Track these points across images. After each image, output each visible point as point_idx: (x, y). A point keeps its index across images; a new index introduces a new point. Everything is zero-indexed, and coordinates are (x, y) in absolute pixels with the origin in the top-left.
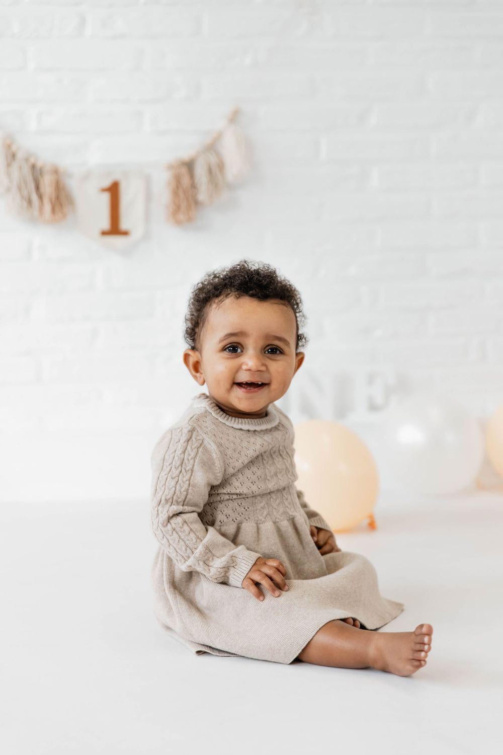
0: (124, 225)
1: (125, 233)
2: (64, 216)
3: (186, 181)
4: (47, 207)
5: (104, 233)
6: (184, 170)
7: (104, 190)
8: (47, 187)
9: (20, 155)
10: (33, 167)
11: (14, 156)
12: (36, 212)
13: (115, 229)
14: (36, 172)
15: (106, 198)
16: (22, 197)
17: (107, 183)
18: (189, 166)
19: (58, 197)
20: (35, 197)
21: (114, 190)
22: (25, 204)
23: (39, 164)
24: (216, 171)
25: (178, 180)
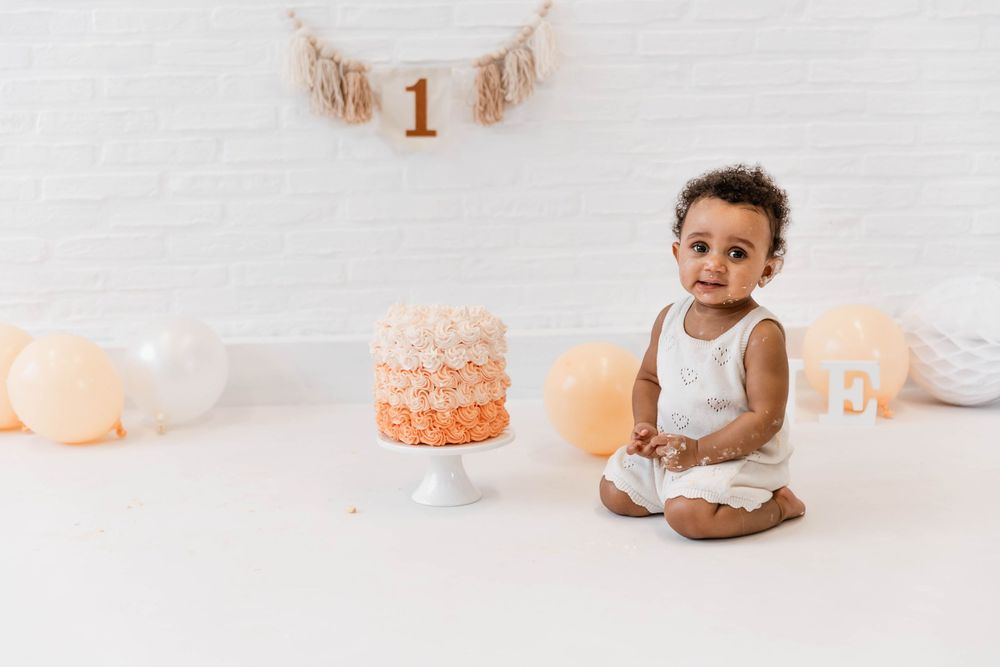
0: (430, 127)
1: (433, 134)
2: (369, 117)
3: (495, 80)
4: (351, 107)
5: (410, 133)
6: (493, 69)
7: (409, 89)
8: (351, 90)
9: (324, 53)
10: (338, 64)
11: (318, 54)
12: (340, 114)
13: (421, 129)
14: (343, 70)
15: (412, 95)
16: (326, 98)
17: (413, 82)
18: (499, 63)
19: (362, 97)
20: (339, 98)
21: (420, 89)
22: (329, 104)
23: (344, 61)
24: (527, 69)
25: (486, 80)
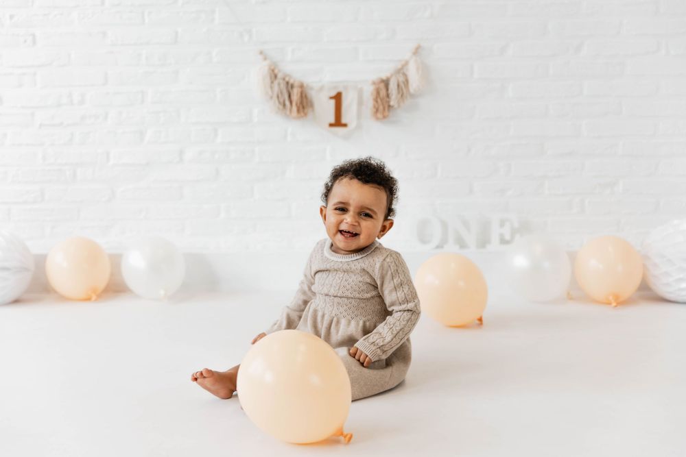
0: (344, 121)
1: (345, 125)
2: (306, 114)
3: (383, 93)
4: (294, 108)
5: (331, 125)
6: (382, 86)
7: (331, 98)
8: (295, 97)
9: (280, 76)
10: (287, 83)
11: (276, 76)
12: (288, 113)
13: (338, 122)
14: (290, 86)
15: (333, 102)
16: (279, 102)
17: (333, 93)
18: (386, 83)
19: (302, 102)
20: (288, 103)
21: (338, 98)
22: (281, 107)
23: (291, 81)
24: (403, 87)
25: (378, 92)
